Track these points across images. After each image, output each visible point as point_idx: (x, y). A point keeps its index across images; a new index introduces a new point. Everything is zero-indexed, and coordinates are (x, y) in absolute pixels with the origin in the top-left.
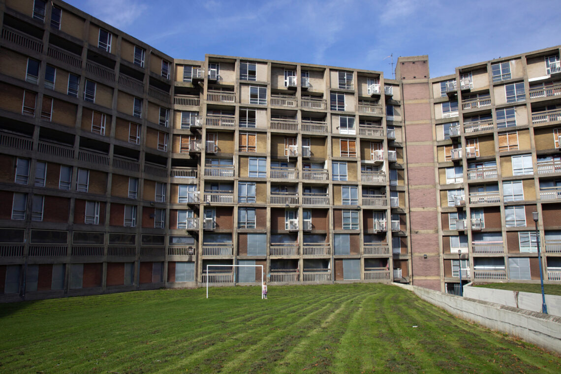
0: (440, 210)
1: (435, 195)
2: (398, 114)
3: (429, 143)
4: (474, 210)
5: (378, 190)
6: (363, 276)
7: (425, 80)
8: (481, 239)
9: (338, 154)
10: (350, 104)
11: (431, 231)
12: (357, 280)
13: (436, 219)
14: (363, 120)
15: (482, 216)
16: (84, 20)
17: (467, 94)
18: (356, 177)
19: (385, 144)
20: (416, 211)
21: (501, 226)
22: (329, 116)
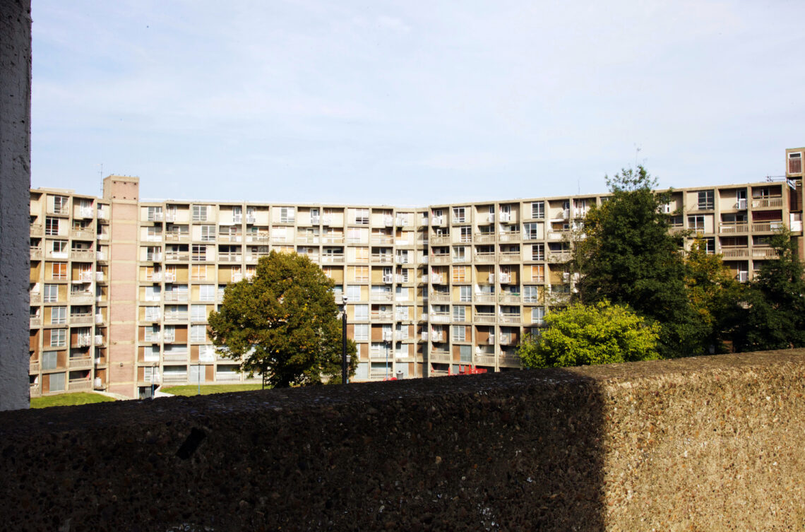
0: (138, 324)
1: (135, 310)
2: (105, 233)
3: (133, 262)
4: (167, 327)
5: (87, 309)
6: (67, 387)
7: (134, 202)
8: (170, 349)
9: (50, 277)
10: (64, 229)
11: (129, 342)
12: (62, 392)
13: (134, 331)
14: (77, 244)
15: (173, 331)
18: (66, 298)
19: (94, 266)
20: (115, 324)
21: (186, 340)
22: (43, 240)
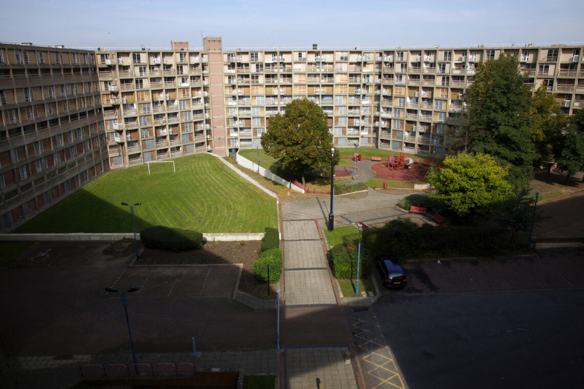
0: (226, 117)
1: (224, 110)
2: (206, 70)
3: (221, 84)
4: (241, 119)
5: (200, 111)
6: (195, 151)
7: (220, 51)
8: (243, 130)
9: (182, 97)
10: (186, 70)
11: (222, 127)
12: (193, 153)
13: (224, 121)
14: (193, 78)
15: (244, 121)
16: (68, 53)
17: (240, 65)
18: (190, 107)
19: (202, 89)
20: (215, 118)
21: (250, 125)
22: (176, 77)
